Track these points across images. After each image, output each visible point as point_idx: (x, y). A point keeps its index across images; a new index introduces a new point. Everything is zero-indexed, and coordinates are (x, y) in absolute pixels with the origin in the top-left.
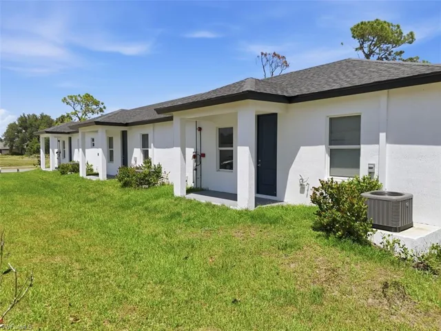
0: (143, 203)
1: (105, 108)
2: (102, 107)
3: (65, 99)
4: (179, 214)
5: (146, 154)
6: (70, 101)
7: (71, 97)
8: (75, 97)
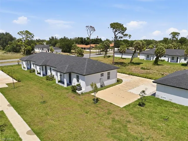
0: (51, 85)
1: (34, 36)
2: (32, 35)
3: (19, 33)
4: (56, 87)
5: (51, 72)
6: (21, 34)
7: (21, 32)
8: (22, 32)
